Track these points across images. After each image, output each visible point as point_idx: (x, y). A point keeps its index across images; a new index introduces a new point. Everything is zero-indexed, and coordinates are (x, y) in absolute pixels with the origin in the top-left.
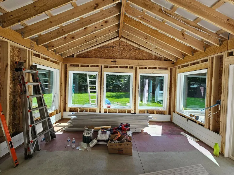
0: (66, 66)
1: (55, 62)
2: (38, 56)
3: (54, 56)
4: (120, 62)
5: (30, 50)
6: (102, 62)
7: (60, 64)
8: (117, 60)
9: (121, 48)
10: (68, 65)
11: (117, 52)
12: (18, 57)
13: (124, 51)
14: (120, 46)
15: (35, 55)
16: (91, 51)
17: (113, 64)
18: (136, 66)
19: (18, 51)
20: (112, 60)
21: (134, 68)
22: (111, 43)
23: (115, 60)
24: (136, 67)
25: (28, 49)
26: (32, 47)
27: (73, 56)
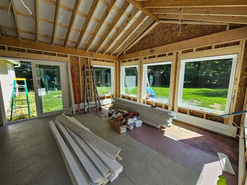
0: (119, 62)
1: (110, 62)
2: (96, 60)
3: (109, 57)
4: (158, 50)
5: (90, 57)
6: (141, 54)
7: (115, 62)
8: (154, 49)
9: (161, 32)
10: (121, 62)
11: (157, 39)
12: (86, 62)
13: (164, 36)
14: (160, 31)
15: (93, 60)
16: (135, 45)
17: (151, 54)
18: (177, 51)
19: (86, 60)
20: (150, 50)
21: (175, 54)
22: (151, 31)
23: (152, 49)
24: (177, 53)
25: (89, 58)
26: (91, 55)
27: (122, 54)
